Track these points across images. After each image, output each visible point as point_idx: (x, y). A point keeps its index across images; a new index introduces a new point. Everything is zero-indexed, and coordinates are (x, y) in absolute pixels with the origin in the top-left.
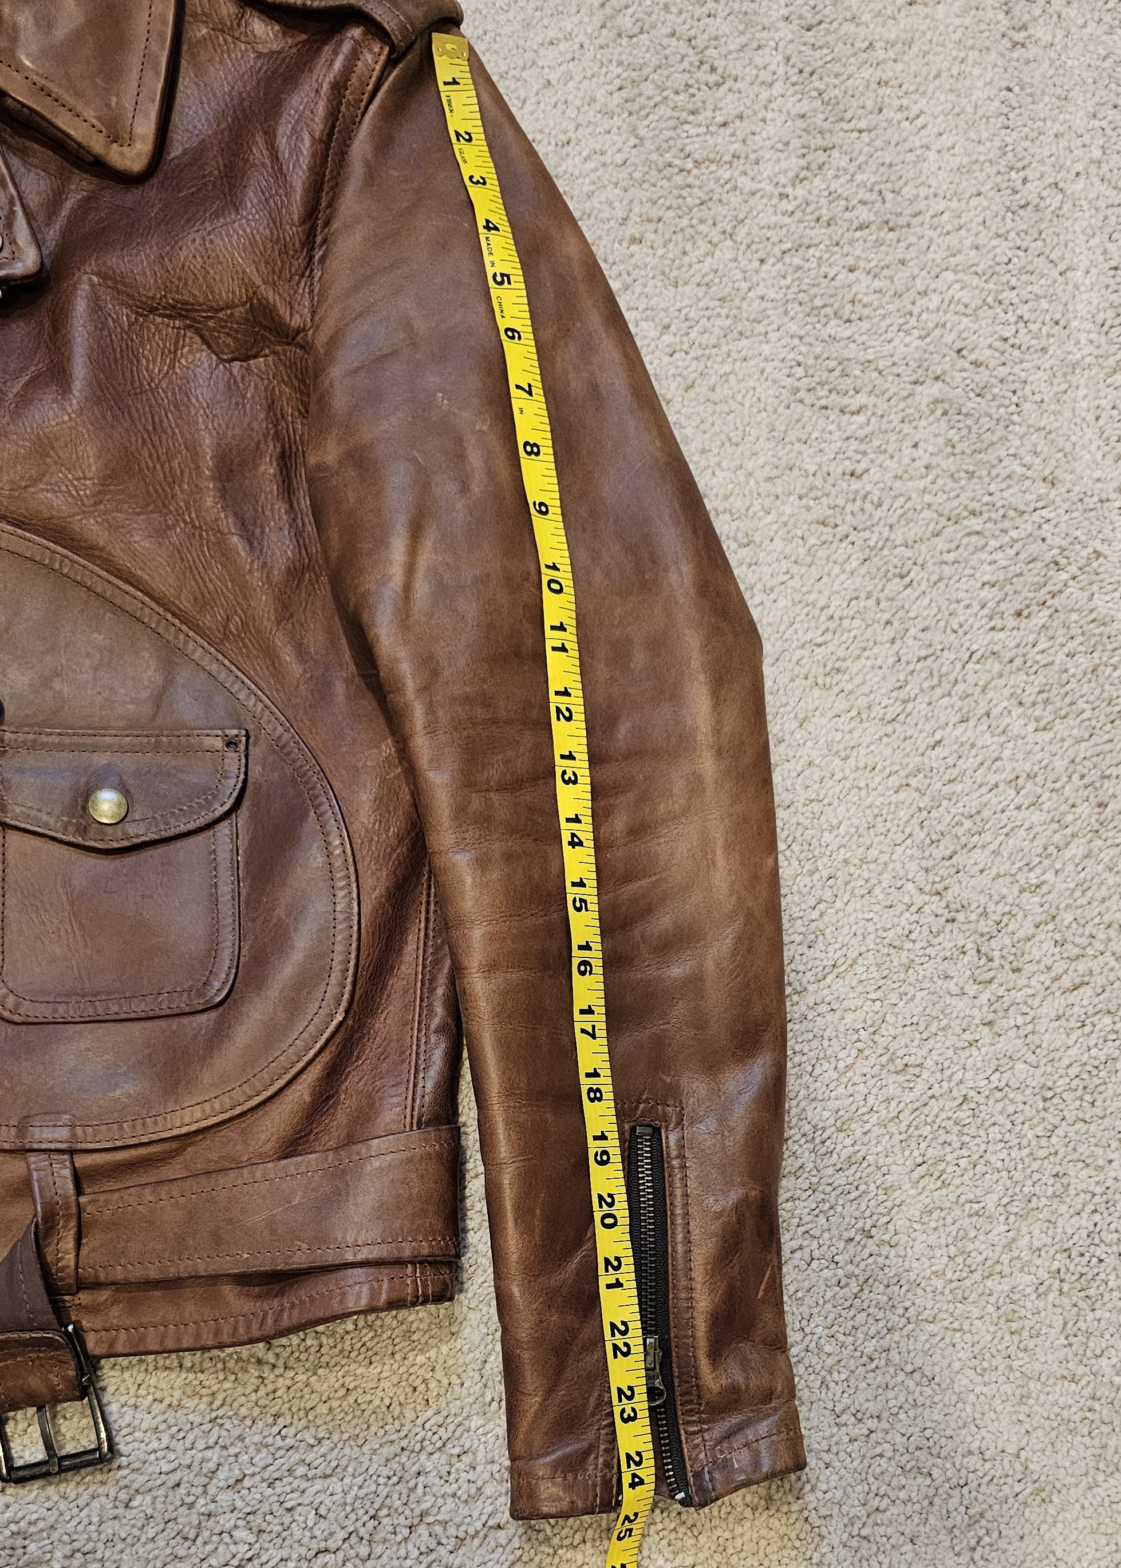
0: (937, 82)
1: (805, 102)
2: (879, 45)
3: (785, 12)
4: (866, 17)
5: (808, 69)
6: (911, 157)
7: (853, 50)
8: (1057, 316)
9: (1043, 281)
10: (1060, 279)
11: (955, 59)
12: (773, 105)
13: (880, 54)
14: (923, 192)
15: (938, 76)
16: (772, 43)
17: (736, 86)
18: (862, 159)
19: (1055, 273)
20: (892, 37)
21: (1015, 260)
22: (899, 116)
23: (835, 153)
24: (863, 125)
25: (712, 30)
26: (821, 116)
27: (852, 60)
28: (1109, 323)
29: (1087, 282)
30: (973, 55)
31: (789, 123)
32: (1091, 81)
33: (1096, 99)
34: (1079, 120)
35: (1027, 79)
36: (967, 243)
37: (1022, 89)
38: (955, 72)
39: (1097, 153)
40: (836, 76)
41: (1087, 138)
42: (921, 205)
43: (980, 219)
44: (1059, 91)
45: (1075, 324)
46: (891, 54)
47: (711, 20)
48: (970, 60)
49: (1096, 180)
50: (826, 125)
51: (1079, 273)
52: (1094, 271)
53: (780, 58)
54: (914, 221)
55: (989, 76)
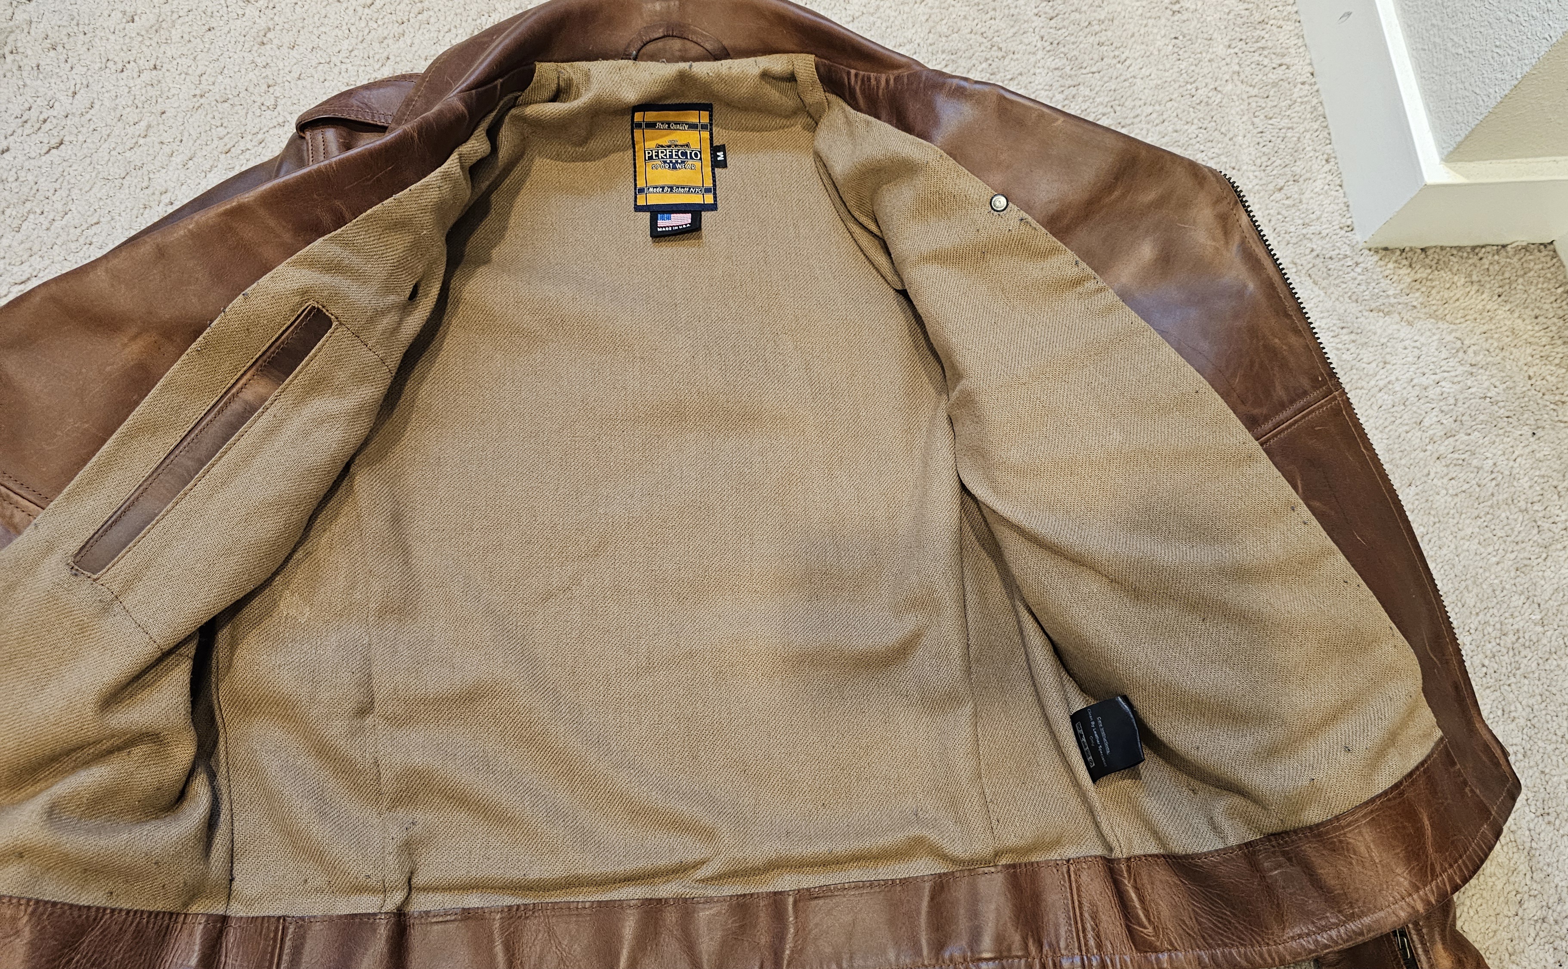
0: (1133, 39)
1: (1057, 60)
2: (1094, 23)
3: (1036, 11)
4: (1084, 8)
5: (1056, 42)
6: (1127, 84)
7: (1079, 28)
8: (1233, 165)
9: (1220, 145)
10: (1231, 143)
11: (1141, 25)
12: (1039, 65)
13: (1097, 28)
14: (1138, 103)
15: (1133, 36)
16: (1031, 30)
17: (1015, 57)
18: (1097, 89)
19: (1227, 139)
20: (1102, 17)
21: (1200, 135)
22: (1115, 61)
23: (1081, 88)
24: (1094, 69)
25: (994, 27)
26: (1069, 68)
27: (1081, 33)
28: (1264, 164)
29: (1246, 142)
30: (1151, 22)
31: (1050, 74)
32: (1223, 27)
33: (1229, 37)
34: (1220, 49)
35: (1186, 32)
36: (1170, 129)
37: (1184, 37)
38: (1142, 32)
39: (1237, 68)
40: (1073, 43)
41: (1228, 60)
42: (1139, 111)
43: (1175, 114)
44: (1206, 36)
45: (1245, 168)
46: (1103, 27)
47: (992, 21)
48: (1150, 25)
49: (1238, 83)
50: (1073, 73)
51: (1240, 138)
52: (1249, 135)
53: (1037, 37)
54: (1137, 120)
55: (1163, 32)
